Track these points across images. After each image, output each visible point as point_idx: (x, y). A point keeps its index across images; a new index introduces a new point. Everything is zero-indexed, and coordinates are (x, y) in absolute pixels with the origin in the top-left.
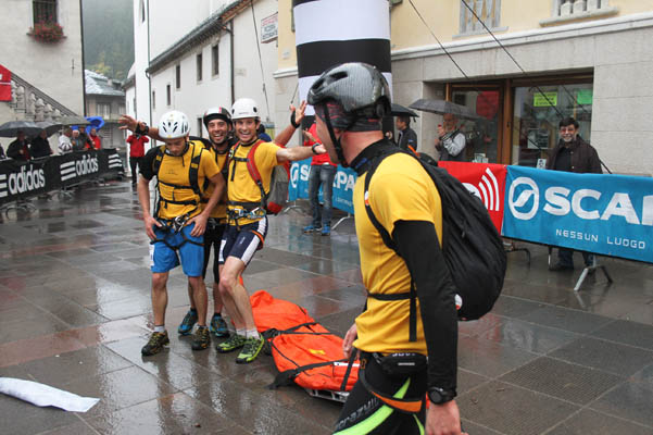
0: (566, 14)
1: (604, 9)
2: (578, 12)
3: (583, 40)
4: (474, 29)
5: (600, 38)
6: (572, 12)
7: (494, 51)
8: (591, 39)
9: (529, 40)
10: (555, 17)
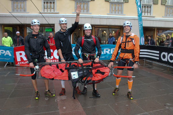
0: (46, 11)
1: (55, 12)
2: (49, 12)
3: (52, 18)
4: (17, 11)
5: (56, 18)
6: (47, 11)
7: (26, 18)
8: (54, 18)
9: (37, 16)
10: (43, 12)
